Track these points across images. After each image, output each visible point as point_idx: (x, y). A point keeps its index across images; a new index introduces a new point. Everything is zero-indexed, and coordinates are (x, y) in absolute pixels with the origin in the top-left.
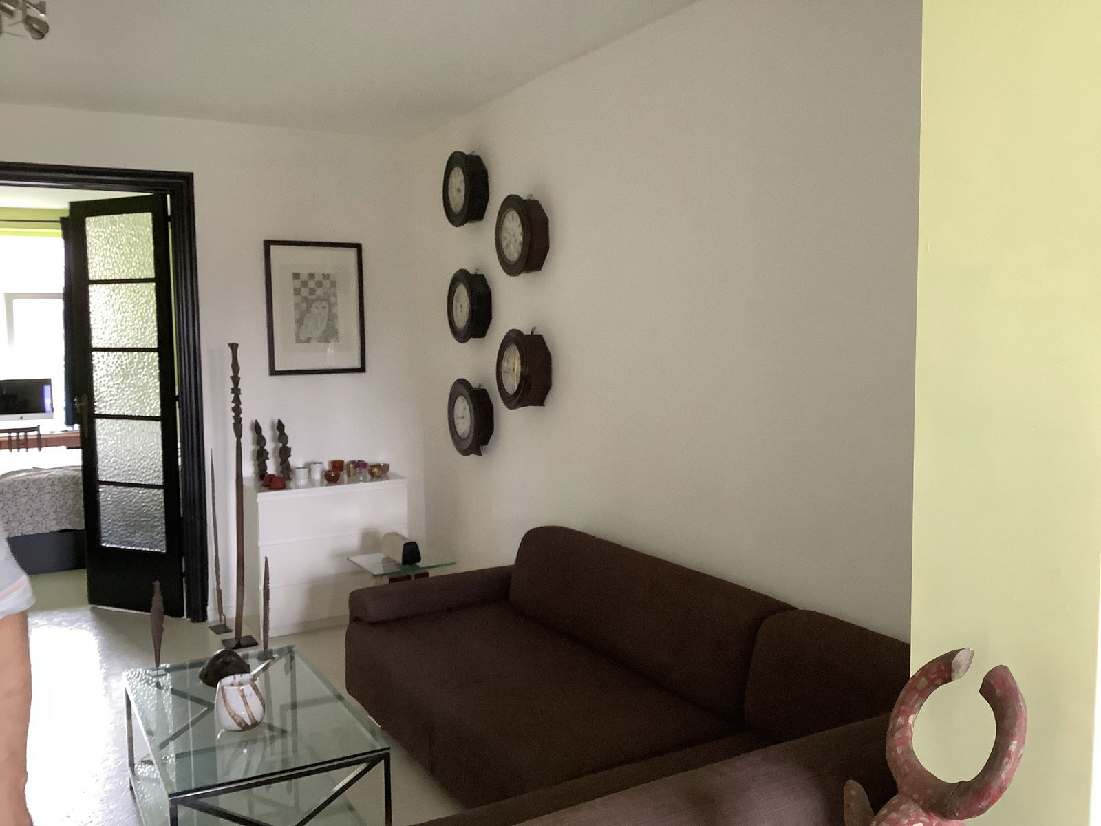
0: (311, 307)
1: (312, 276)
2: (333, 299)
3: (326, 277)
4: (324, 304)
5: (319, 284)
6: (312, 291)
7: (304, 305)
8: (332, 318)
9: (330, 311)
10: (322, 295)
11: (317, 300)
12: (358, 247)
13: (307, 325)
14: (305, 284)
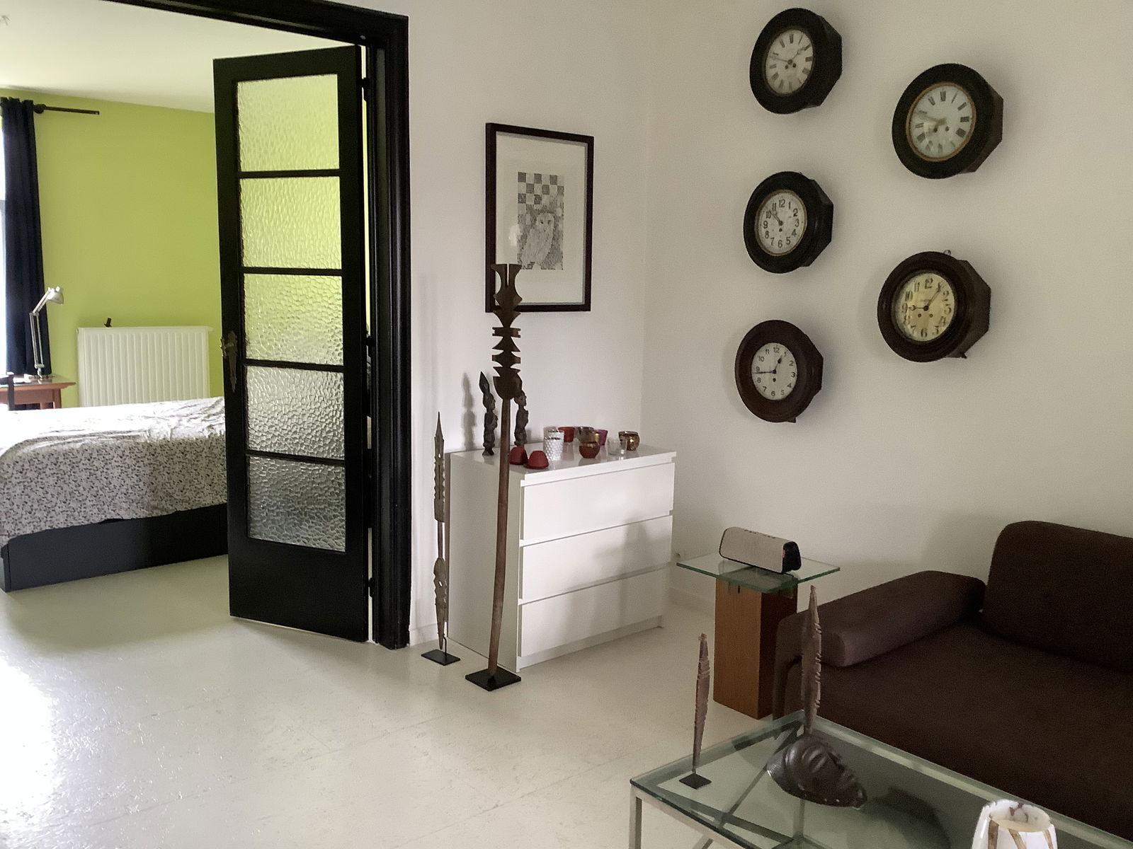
0: (535, 220)
1: (538, 177)
2: (559, 211)
3: (554, 179)
4: (550, 217)
5: (546, 190)
6: (538, 199)
7: (528, 218)
8: (557, 237)
9: (555, 227)
10: (548, 205)
11: (542, 211)
12: (588, 141)
13: (530, 245)
14: (530, 188)
